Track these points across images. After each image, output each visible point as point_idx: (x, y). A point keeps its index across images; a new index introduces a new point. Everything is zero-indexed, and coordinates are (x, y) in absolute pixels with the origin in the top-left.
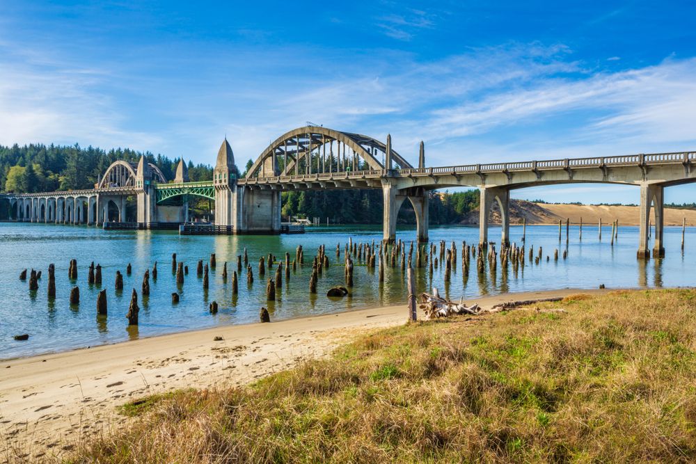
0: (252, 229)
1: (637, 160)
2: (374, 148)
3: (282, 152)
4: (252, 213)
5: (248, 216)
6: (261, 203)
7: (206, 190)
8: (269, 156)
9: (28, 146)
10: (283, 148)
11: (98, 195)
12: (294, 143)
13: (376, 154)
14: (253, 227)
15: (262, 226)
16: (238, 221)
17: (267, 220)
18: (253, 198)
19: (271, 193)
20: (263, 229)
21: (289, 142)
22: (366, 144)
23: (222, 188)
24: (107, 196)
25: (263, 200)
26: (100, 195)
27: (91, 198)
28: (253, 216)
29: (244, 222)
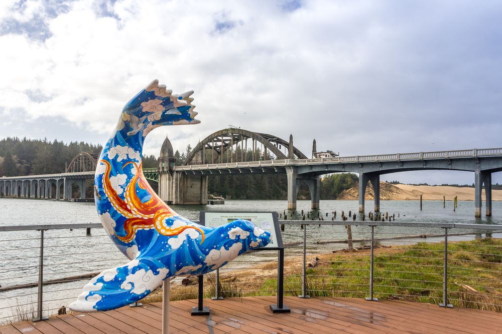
0: (186, 203)
1: (472, 153)
2: (279, 144)
3: (210, 147)
4: (187, 192)
5: (183, 194)
6: (193, 184)
7: (151, 174)
8: (200, 150)
9: (6, 140)
10: (211, 144)
11: (65, 179)
12: (219, 140)
13: (280, 148)
14: (187, 202)
15: (193, 202)
16: (176, 197)
17: (197, 197)
18: (187, 181)
19: (200, 177)
20: (195, 203)
21: (215, 139)
22: (273, 141)
23: (164, 172)
24: (72, 179)
25: (194, 182)
26: (66, 178)
27: (59, 180)
28: (187, 194)
29: (181, 198)
